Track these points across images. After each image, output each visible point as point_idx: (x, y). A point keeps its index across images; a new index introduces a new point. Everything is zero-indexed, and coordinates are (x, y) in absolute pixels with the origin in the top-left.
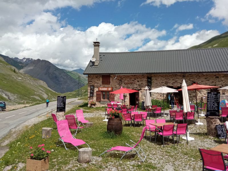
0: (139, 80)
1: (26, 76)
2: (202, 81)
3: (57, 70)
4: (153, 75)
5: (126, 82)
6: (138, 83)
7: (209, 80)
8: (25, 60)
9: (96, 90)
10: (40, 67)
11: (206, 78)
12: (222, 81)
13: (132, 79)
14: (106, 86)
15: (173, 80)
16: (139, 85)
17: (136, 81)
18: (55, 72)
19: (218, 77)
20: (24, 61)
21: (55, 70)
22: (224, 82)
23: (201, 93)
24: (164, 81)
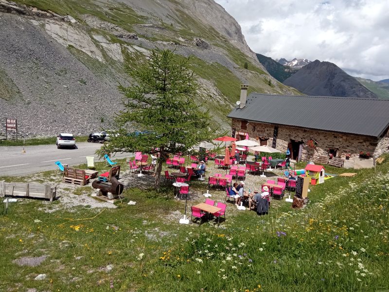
0: (268, 129)
1: (289, 90)
2: (321, 139)
3: (347, 81)
4: (279, 126)
5: (258, 129)
6: (267, 132)
7: (327, 139)
8: (295, 63)
9: (237, 133)
10: (317, 74)
11: (325, 137)
12: (340, 142)
13: (263, 128)
14: (244, 131)
15: (295, 133)
16: (268, 134)
17: (266, 129)
18: (343, 83)
19: (336, 137)
20: (294, 65)
21: (344, 81)
22: (341, 143)
23: (318, 152)
24: (288, 133)
